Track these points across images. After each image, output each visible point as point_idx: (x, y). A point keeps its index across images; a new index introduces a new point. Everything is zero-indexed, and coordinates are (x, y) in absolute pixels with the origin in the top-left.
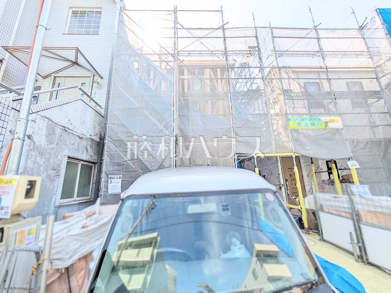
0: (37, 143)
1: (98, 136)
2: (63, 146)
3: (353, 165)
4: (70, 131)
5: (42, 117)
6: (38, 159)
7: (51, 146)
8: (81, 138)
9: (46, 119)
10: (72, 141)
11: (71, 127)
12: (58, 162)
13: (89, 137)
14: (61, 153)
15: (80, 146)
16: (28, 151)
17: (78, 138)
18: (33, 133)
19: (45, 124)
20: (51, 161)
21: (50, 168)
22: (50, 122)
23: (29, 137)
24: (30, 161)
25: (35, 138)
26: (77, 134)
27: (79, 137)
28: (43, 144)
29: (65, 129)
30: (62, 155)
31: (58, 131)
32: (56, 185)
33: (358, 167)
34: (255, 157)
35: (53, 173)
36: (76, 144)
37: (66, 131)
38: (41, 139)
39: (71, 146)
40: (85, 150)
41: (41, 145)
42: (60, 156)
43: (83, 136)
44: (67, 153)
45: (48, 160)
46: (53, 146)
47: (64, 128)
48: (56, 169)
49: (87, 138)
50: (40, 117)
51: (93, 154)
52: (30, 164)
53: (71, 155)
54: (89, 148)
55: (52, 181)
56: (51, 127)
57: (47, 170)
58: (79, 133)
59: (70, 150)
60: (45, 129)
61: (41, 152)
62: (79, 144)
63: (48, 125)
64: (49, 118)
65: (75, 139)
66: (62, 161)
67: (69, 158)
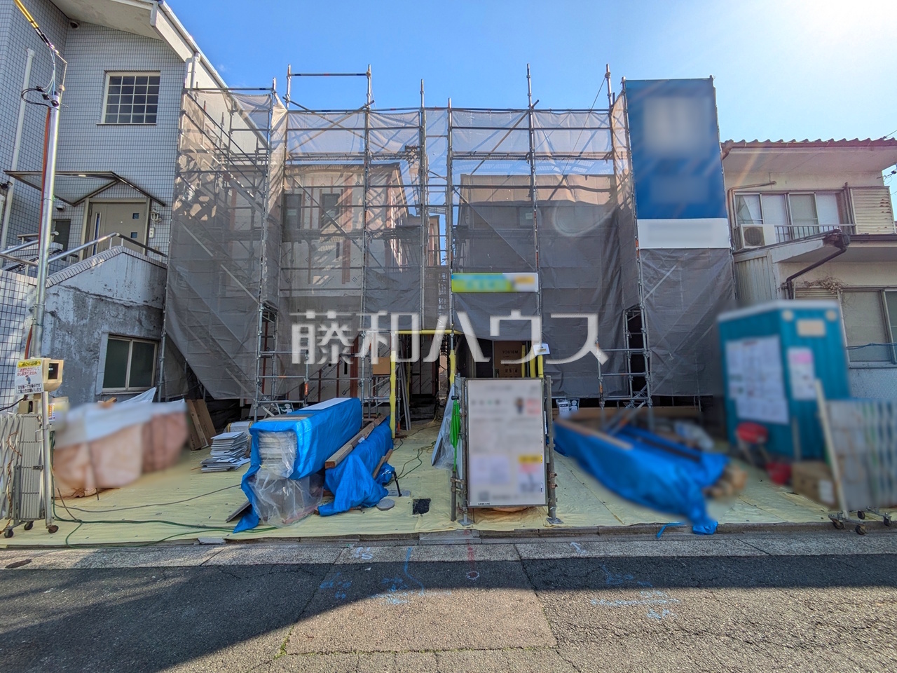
0: (63, 320)
2: (100, 321)
4: (108, 299)
5: (66, 287)
6: (67, 338)
7: (82, 322)
8: (127, 307)
9: (72, 290)
10: (114, 313)
11: (110, 295)
12: (94, 342)
13: (140, 302)
14: (98, 330)
15: (128, 319)
16: (53, 331)
18: (57, 309)
19: (71, 296)
20: (85, 340)
21: (83, 349)
22: (78, 293)
23: (53, 314)
24: (57, 342)
25: (61, 315)
26: (122, 302)
27: (125, 306)
28: (71, 320)
29: (100, 298)
30: (100, 332)
31: (90, 302)
32: (94, 369)
35: (89, 355)
36: (121, 316)
37: (102, 300)
38: (68, 315)
39: (112, 320)
40: (137, 323)
41: (69, 322)
42: (96, 333)
43: (131, 304)
44: (106, 328)
45: (81, 340)
46: (84, 321)
47: (98, 297)
48: (94, 350)
49: (138, 306)
50: (64, 288)
51: (151, 328)
52: (58, 345)
53: (112, 331)
55: (89, 365)
56: (80, 298)
57: (80, 352)
58: (125, 300)
59: (111, 325)
60: (71, 302)
61: (70, 330)
62: (124, 315)
63: (75, 297)
64: (75, 288)
65: (117, 309)
66: (100, 340)
67: (111, 335)
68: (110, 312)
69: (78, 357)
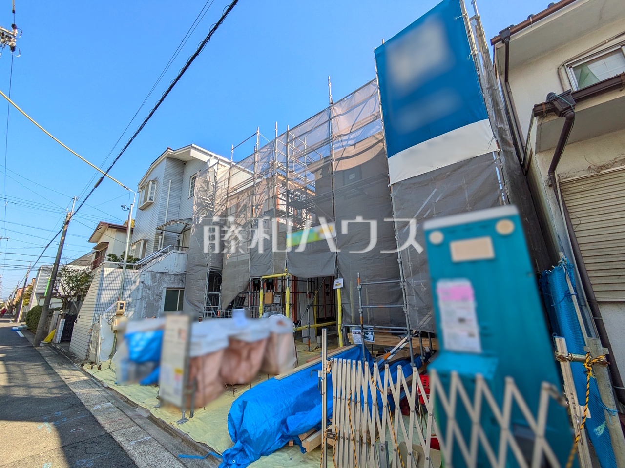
0: (146, 284)
2: (162, 283)
4: (166, 273)
6: (148, 291)
7: (154, 284)
8: (176, 275)
10: (169, 279)
11: (167, 271)
12: (160, 292)
13: (183, 272)
14: (161, 287)
16: (142, 289)
17: (174, 276)
18: (144, 280)
19: (150, 274)
20: (156, 291)
21: (155, 295)
23: (142, 282)
24: (144, 293)
25: (146, 283)
29: (163, 273)
31: (158, 276)
32: (160, 303)
34: (261, 279)
35: (157, 297)
36: (172, 279)
39: (168, 282)
41: (149, 285)
42: (160, 289)
43: (177, 273)
44: (165, 285)
45: (154, 291)
46: (155, 284)
48: (160, 295)
49: (181, 274)
52: (144, 294)
55: (157, 301)
56: (154, 274)
57: (153, 296)
58: (174, 272)
59: (168, 284)
60: (150, 276)
61: (149, 288)
62: (174, 279)
63: (152, 274)
64: (151, 271)
65: (171, 277)
66: (162, 291)
67: (167, 288)
68: (168, 278)
69: (152, 299)
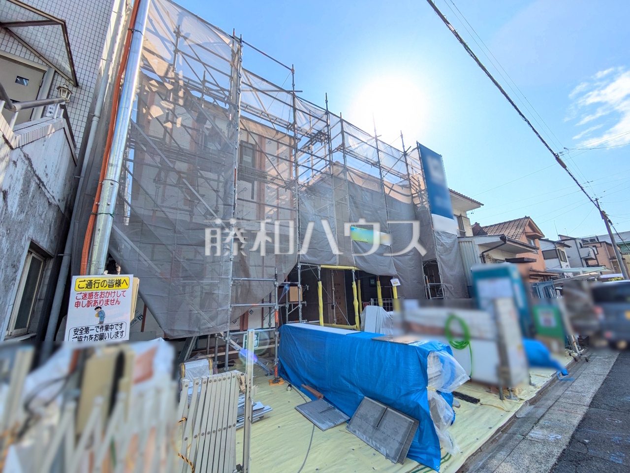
0: (9, 208)
1: (64, 202)
2: (31, 219)
3: (395, 283)
4: (43, 188)
5: (25, 156)
6: (4, 241)
8: (50, 204)
9: (27, 162)
10: (41, 210)
11: (45, 181)
12: (20, 251)
13: (57, 202)
14: (26, 233)
15: (46, 221)
17: (47, 204)
18: (10, 187)
19: (24, 172)
20: (15, 247)
22: (29, 168)
23: (5, 195)
25: (9, 198)
26: (48, 195)
27: (49, 202)
28: (14, 211)
29: (39, 184)
30: (27, 237)
31: (32, 187)
32: (8, 299)
33: (399, 284)
34: (319, 268)
35: (11, 273)
36: (43, 215)
37: (40, 187)
38: (14, 202)
39: (37, 220)
40: (48, 229)
41: (12, 214)
43: (52, 201)
44: (32, 232)
45: (12, 246)
46: (22, 216)
47: (38, 182)
48: (15, 266)
50: (22, 156)
51: (53, 238)
53: (34, 239)
54: (52, 225)
56: (28, 177)
58: (50, 193)
59: (35, 227)
61: (9, 228)
62: (46, 215)
63: (26, 174)
64: (29, 161)
65: (44, 205)
67: (31, 243)
68: (40, 207)
